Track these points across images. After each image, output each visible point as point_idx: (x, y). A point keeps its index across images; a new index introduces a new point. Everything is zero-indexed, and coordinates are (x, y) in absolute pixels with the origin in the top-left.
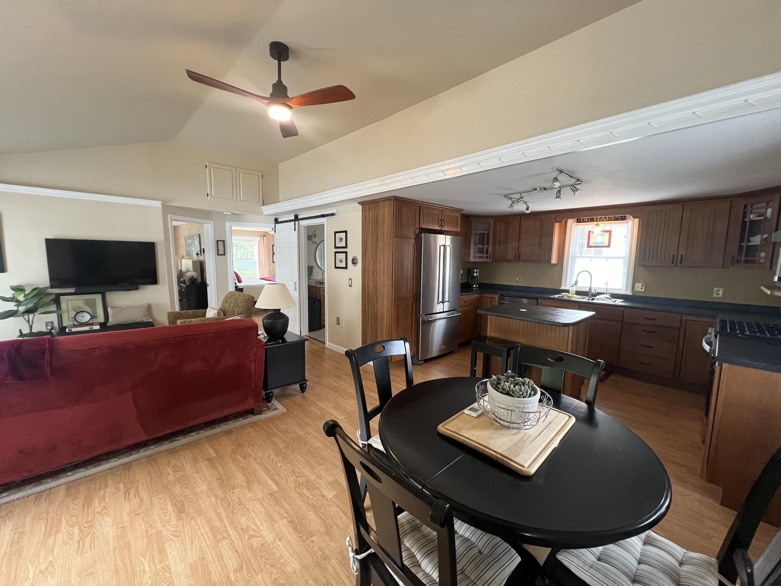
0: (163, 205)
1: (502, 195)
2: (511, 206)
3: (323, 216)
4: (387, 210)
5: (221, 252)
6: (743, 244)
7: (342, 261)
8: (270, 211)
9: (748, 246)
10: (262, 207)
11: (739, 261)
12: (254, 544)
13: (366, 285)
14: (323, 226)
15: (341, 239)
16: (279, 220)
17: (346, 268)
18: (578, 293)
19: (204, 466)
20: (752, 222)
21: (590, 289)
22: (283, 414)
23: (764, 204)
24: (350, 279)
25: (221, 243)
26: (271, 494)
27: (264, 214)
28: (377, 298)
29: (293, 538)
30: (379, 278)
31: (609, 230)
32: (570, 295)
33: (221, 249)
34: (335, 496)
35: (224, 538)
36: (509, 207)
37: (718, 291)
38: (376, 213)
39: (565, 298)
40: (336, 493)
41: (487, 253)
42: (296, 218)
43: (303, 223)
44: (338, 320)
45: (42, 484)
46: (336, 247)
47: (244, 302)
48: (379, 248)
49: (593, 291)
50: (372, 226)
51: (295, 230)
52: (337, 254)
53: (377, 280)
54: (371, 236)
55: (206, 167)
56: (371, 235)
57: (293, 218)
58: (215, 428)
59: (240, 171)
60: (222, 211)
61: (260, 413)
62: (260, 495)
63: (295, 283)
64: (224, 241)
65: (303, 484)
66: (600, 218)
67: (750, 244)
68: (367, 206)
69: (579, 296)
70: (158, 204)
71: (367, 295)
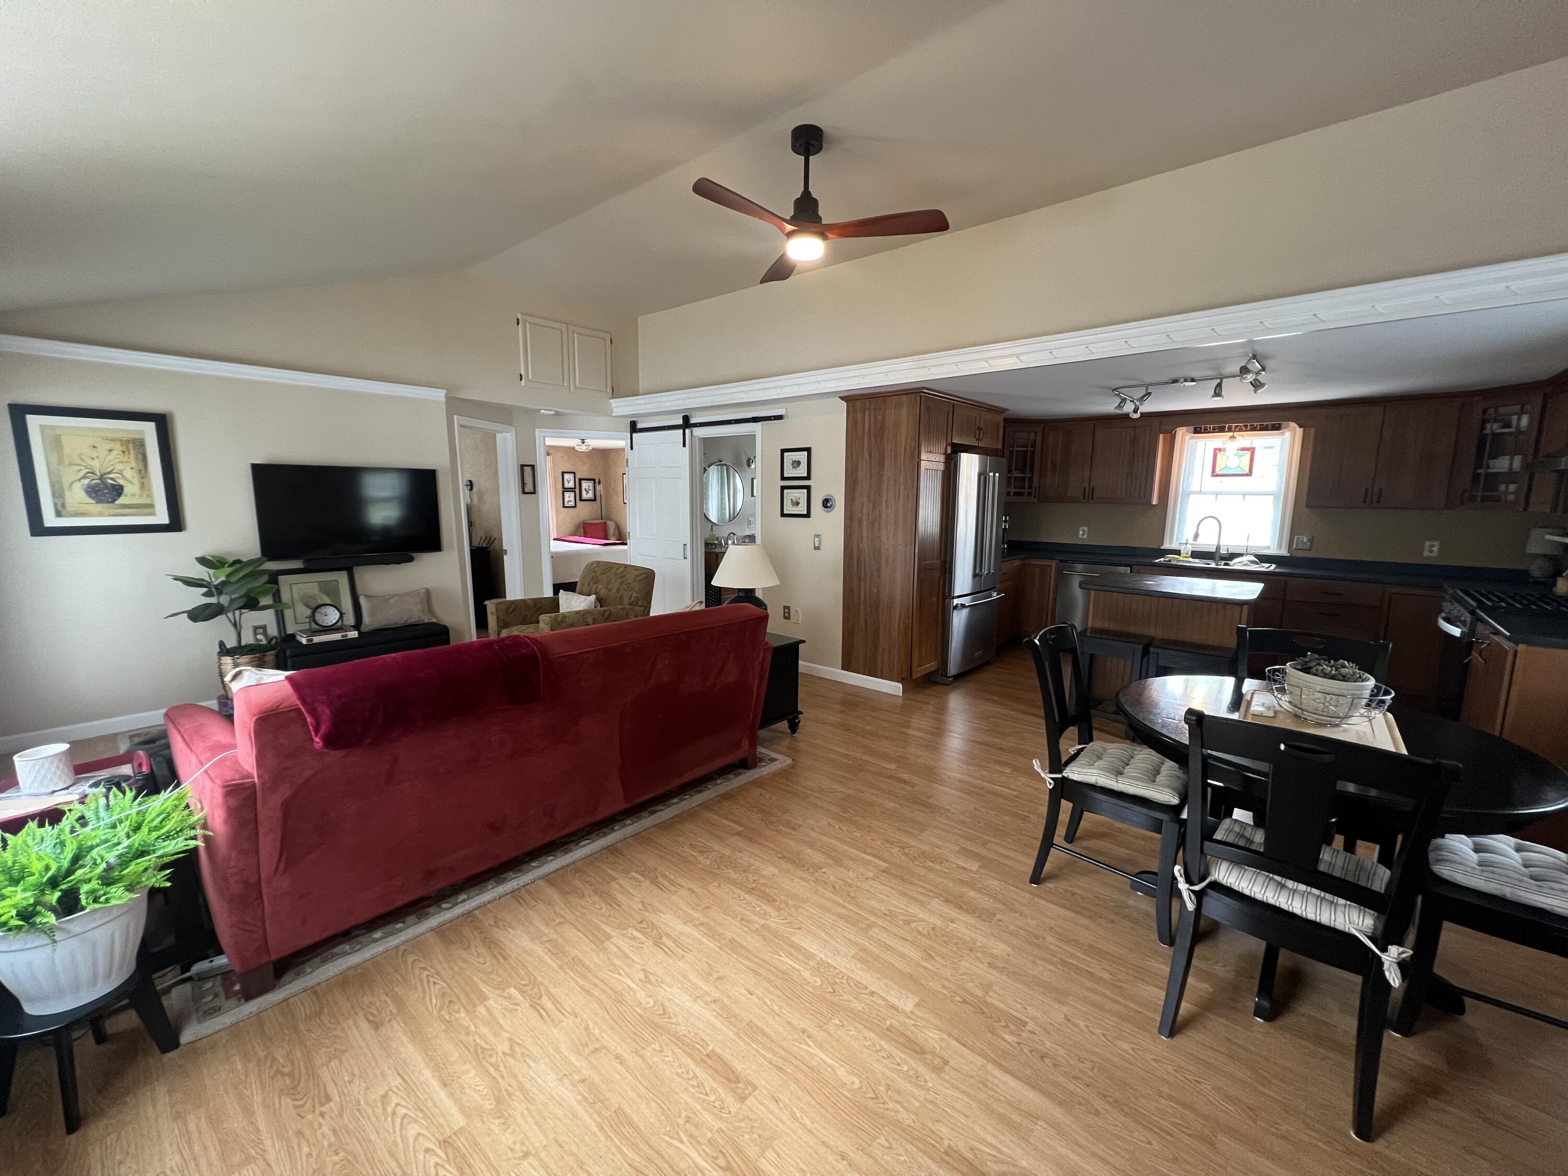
0: (447, 397)
1: (1109, 388)
2: (1119, 407)
3: (755, 420)
4: (904, 412)
5: (529, 488)
6: (1479, 471)
7: (798, 504)
8: (631, 408)
9: (1487, 474)
10: (611, 401)
11: (1473, 499)
12: (920, 929)
13: (855, 546)
14: (753, 437)
15: (797, 464)
16: (639, 426)
17: (808, 515)
18: (1195, 555)
19: (740, 843)
20: (1494, 435)
21: (1218, 548)
22: (792, 767)
23: (1517, 408)
24: (818, 536)
25: (528, 470)
26: (883, 871)
27: (613, 415)
28: (879, 569)
29: (971, 920)
30: (884, 532)
31: (1249, 446)
32: (1181, 558)
33: (529, 480)
34: (980, 867)
35: (870, 926)
36: (1116, 408)
37: (1432, 546)
38: (880, 417)
39: (1173, 562)
40: (979, 864)
41: (1030, 487)
42: (687, 424)
43: (700, 432)
44: (786, 610)
45: (504, 881)
46: (783, 478)
47: (639, 581)
48: (886, 480)
49: (1223, 551)
50: (870, 440)
51: (684, 445)
52: (786, 491)
53: (879, 538)
54: (868, 460)
55: (518, 324)
56: (866, 455)
57: (680, 422)
58: (701, 791)
59: (574, 332)
60: (539, 407)
61: (754, 766)
62: (871, 874)
63: (685, 545)
64: (533, 467)
65: (919, 856)
66: (1236, 427)
67: (1490, 471)
68: (858, 404)
69: (1198, 560)
70: (439, 395)
71: (855, 564)
